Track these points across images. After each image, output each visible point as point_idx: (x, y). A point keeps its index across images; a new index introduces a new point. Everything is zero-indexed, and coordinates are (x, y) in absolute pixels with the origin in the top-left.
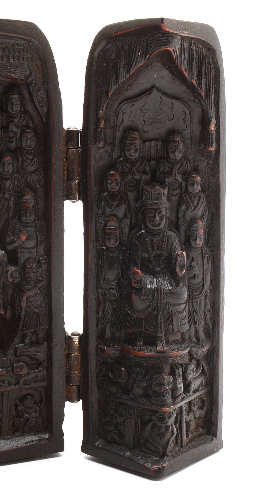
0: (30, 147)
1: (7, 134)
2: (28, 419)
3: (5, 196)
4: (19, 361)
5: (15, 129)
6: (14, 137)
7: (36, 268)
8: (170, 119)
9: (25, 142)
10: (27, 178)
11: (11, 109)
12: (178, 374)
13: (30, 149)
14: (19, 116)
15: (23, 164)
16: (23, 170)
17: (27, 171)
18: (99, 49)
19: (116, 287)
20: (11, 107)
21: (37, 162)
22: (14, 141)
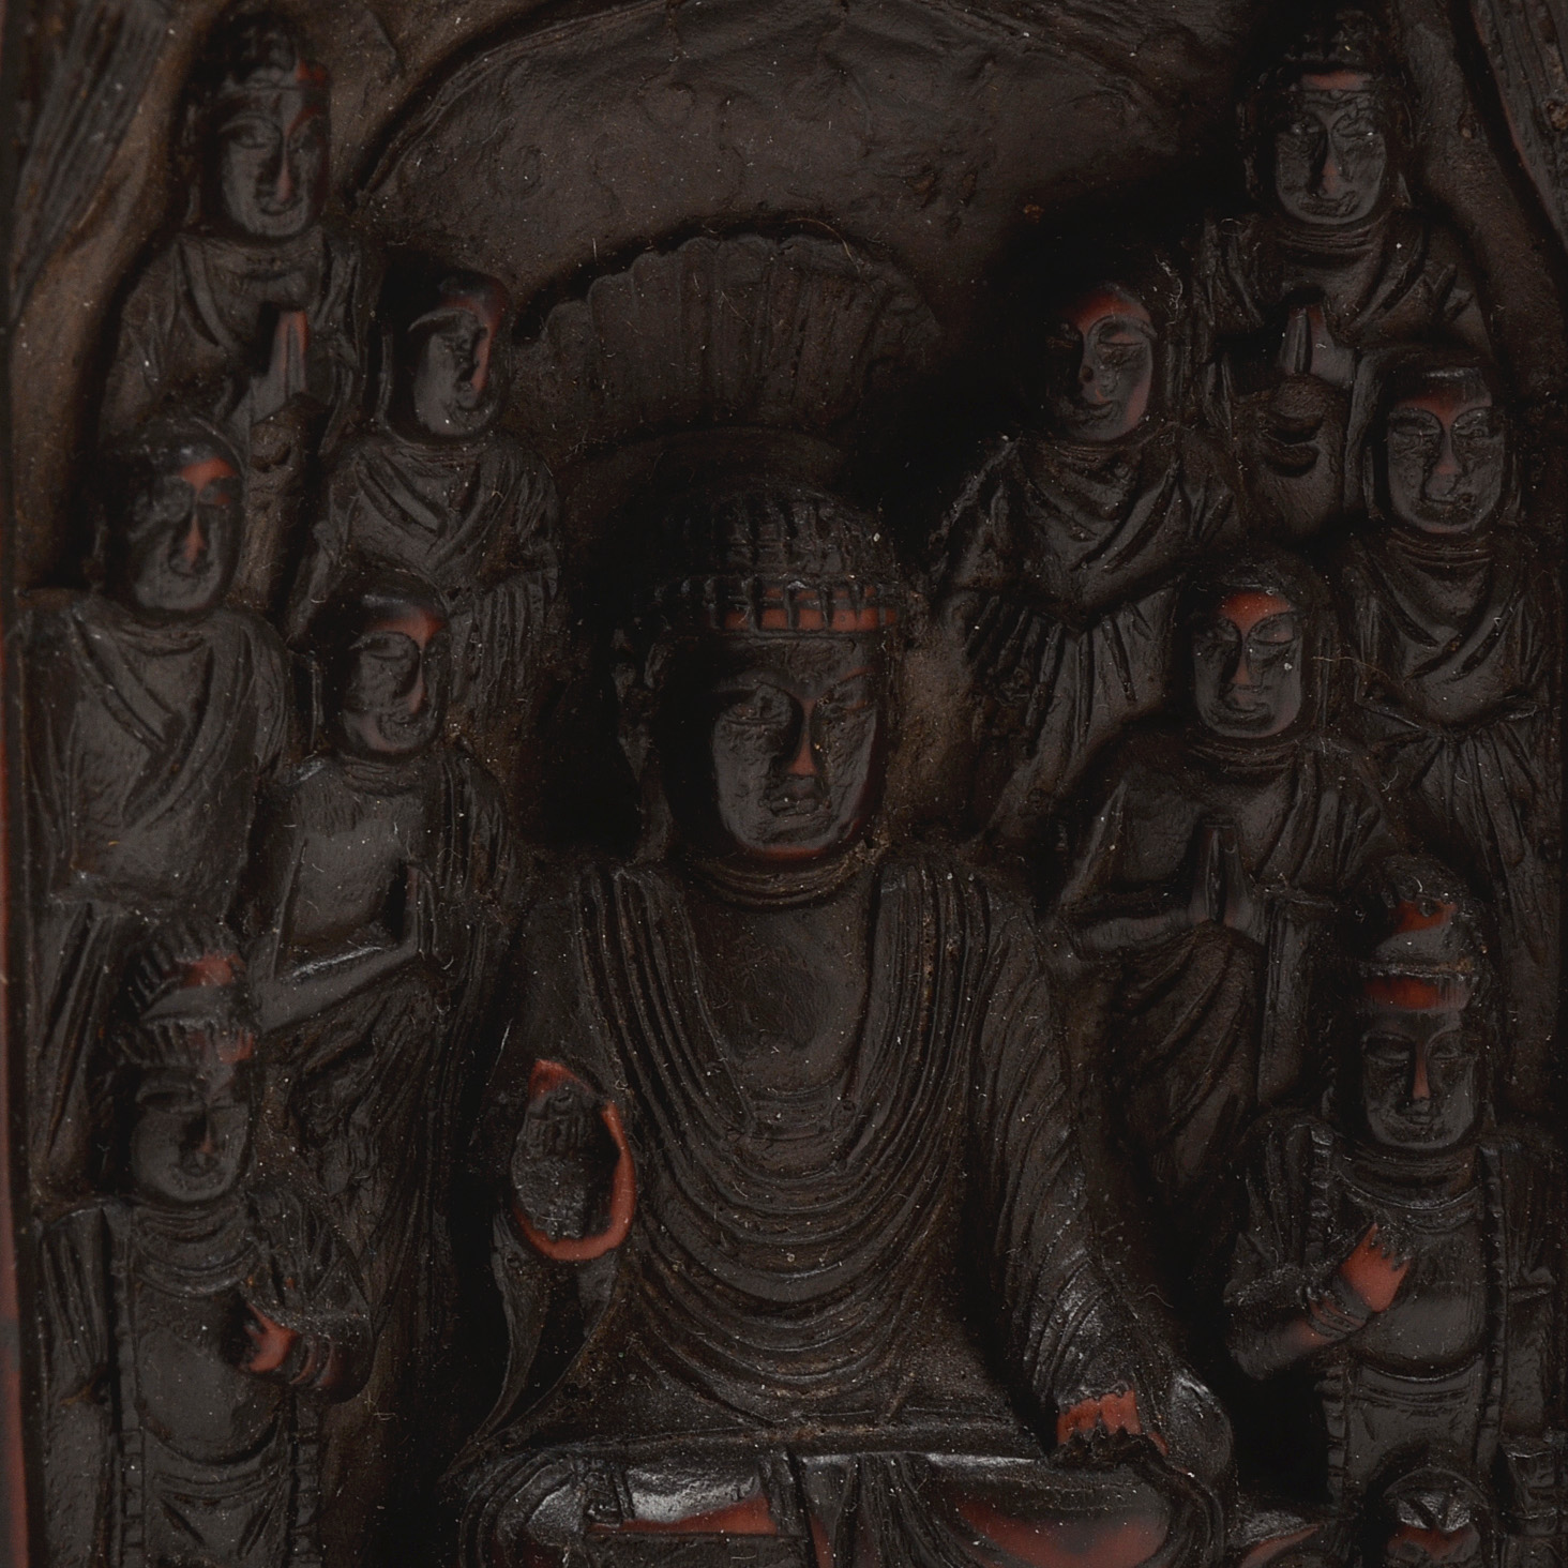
0: (1458, 516)
1: (1265, 394)
3: (1228, 922)
5: (1330, 361)
6: (1319, 423)
7: (1475, 1536)
9: (1416, 476)
10: (1424, 771)
11: (1301, 194)
13: (1458, 528)
14: (1373, 248)
15: (1389, 655)
16: (1393, 699)
17: (1421, 716)
20: (1307, 173)
21: (1510, 637)
22: (1323, 462)
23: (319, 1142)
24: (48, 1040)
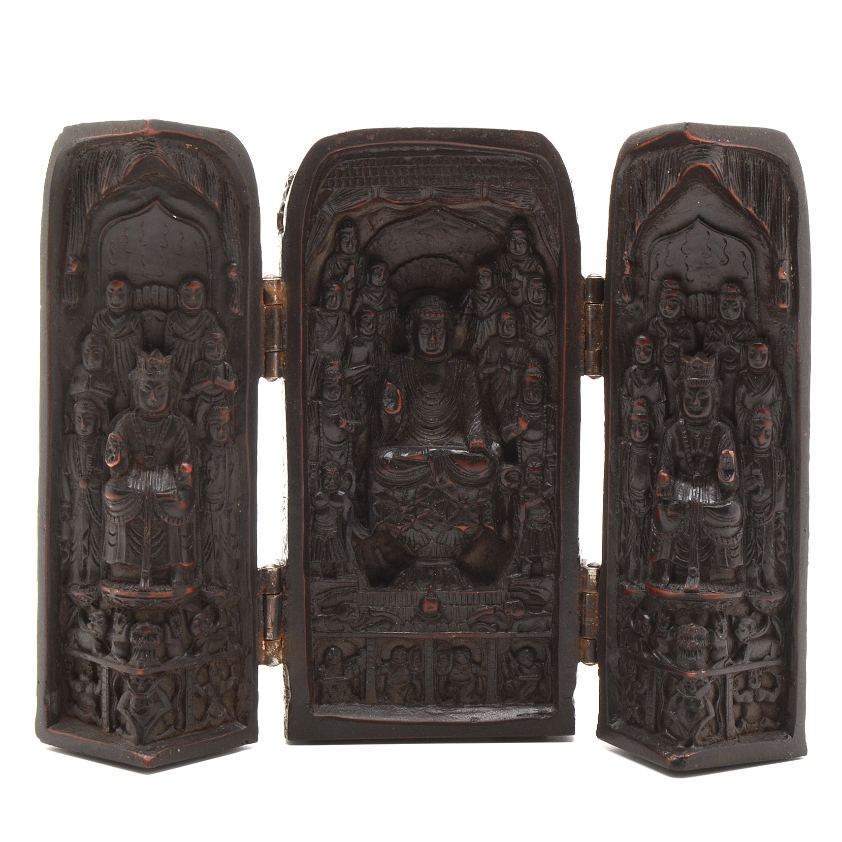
0: (539, 302)
1: (511, 283)
2: (526, 682)
3: (504, 368)
4: (513, 598)
5: (519, 277)
6: (519, 287)
7: (541, 468)
8: (723, 263)
9: (532, 295)
10: (536, 344)
11: (514, 250)
12: (719, 628)
13: (539, 304)
14: (526, 259)
15: (531, 325)
16: (531, 332)
17: (535, 335)
18: (623, 168)
19: (644, 500)
20: (514, 246)
21: (548, 322)
22: (520, 294)
23: (356, 396)
24: (311, 375)
